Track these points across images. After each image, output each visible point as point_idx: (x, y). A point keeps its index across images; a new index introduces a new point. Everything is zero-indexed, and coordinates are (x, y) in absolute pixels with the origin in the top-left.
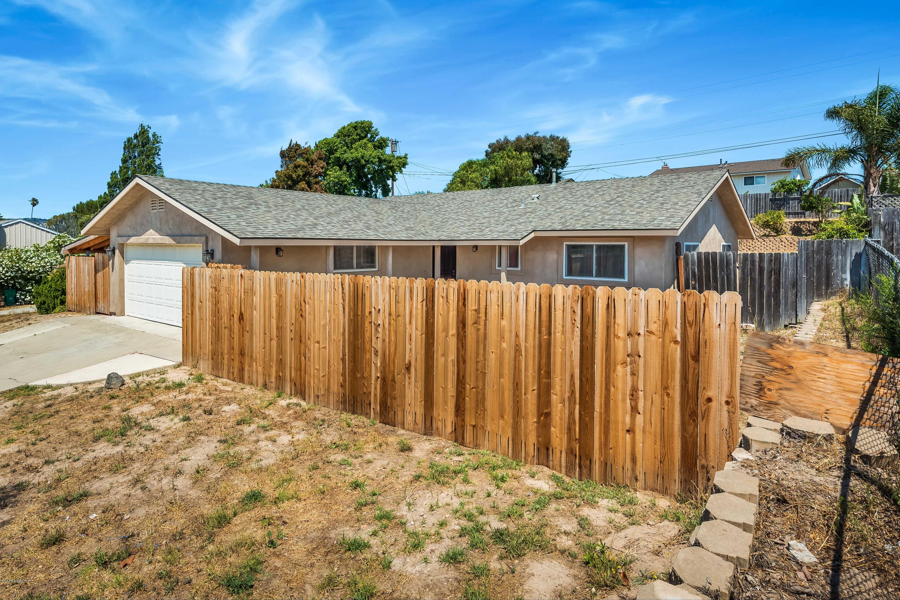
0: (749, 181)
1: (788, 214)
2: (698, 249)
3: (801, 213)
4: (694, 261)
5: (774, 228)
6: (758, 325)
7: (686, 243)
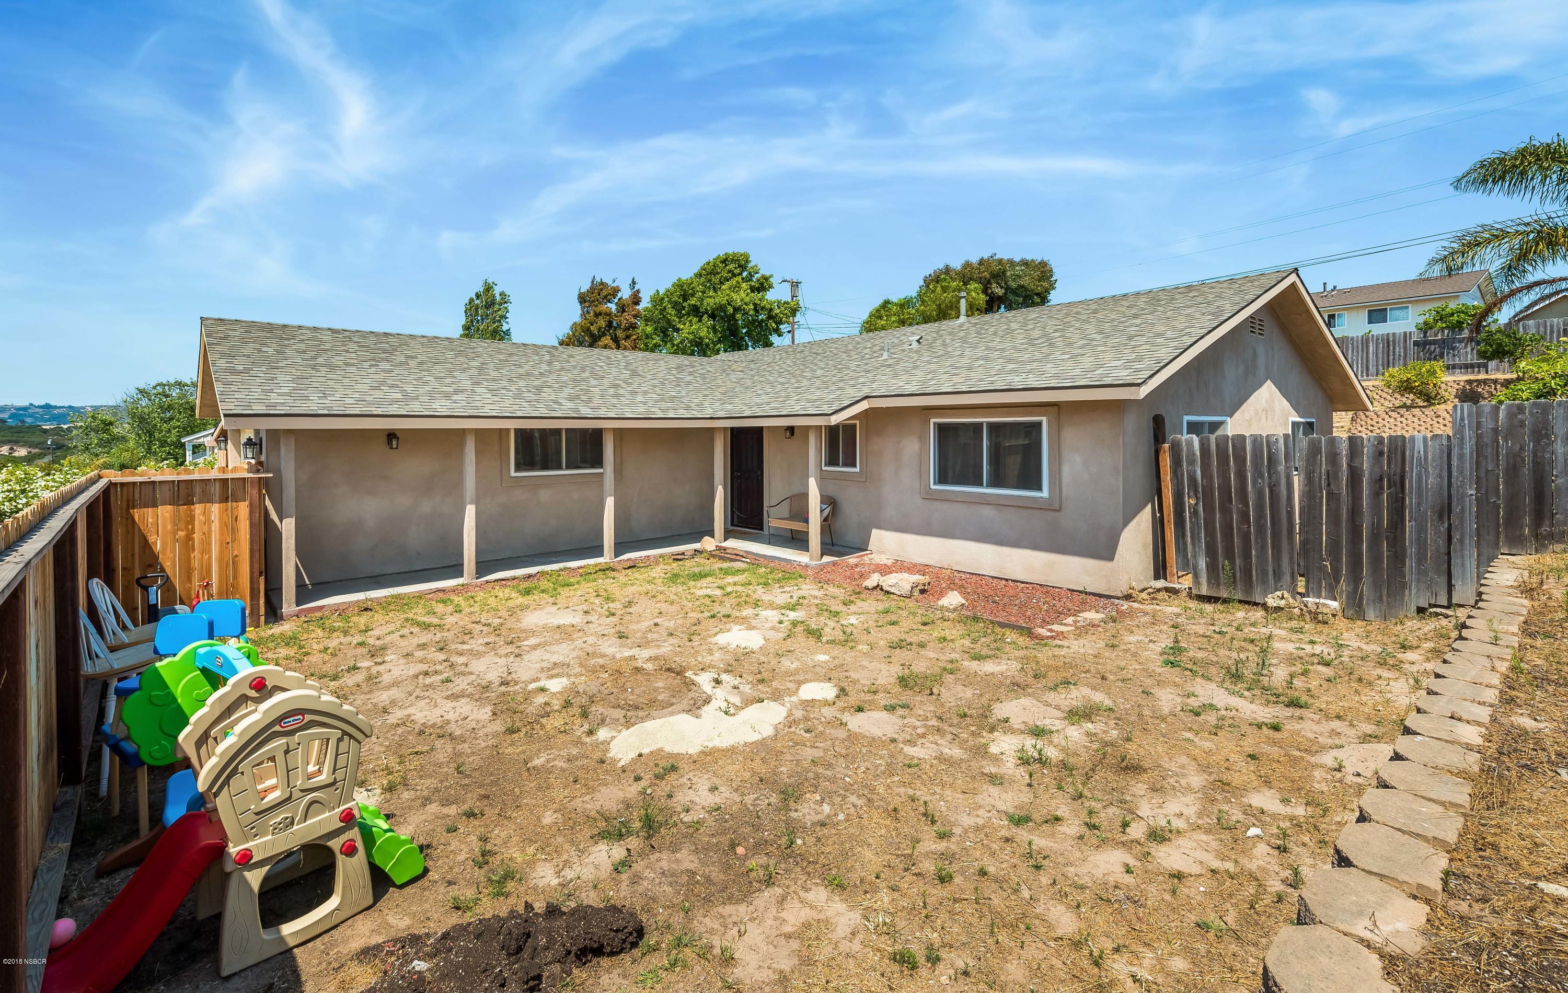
0: (1377, 315)
1: (1450, 368)
2: (1225, 430)
3: (1479, 366)
4: (1194, 454)
5: (1421, 393)
6: (1348, 604)
7: (1187, 418)
